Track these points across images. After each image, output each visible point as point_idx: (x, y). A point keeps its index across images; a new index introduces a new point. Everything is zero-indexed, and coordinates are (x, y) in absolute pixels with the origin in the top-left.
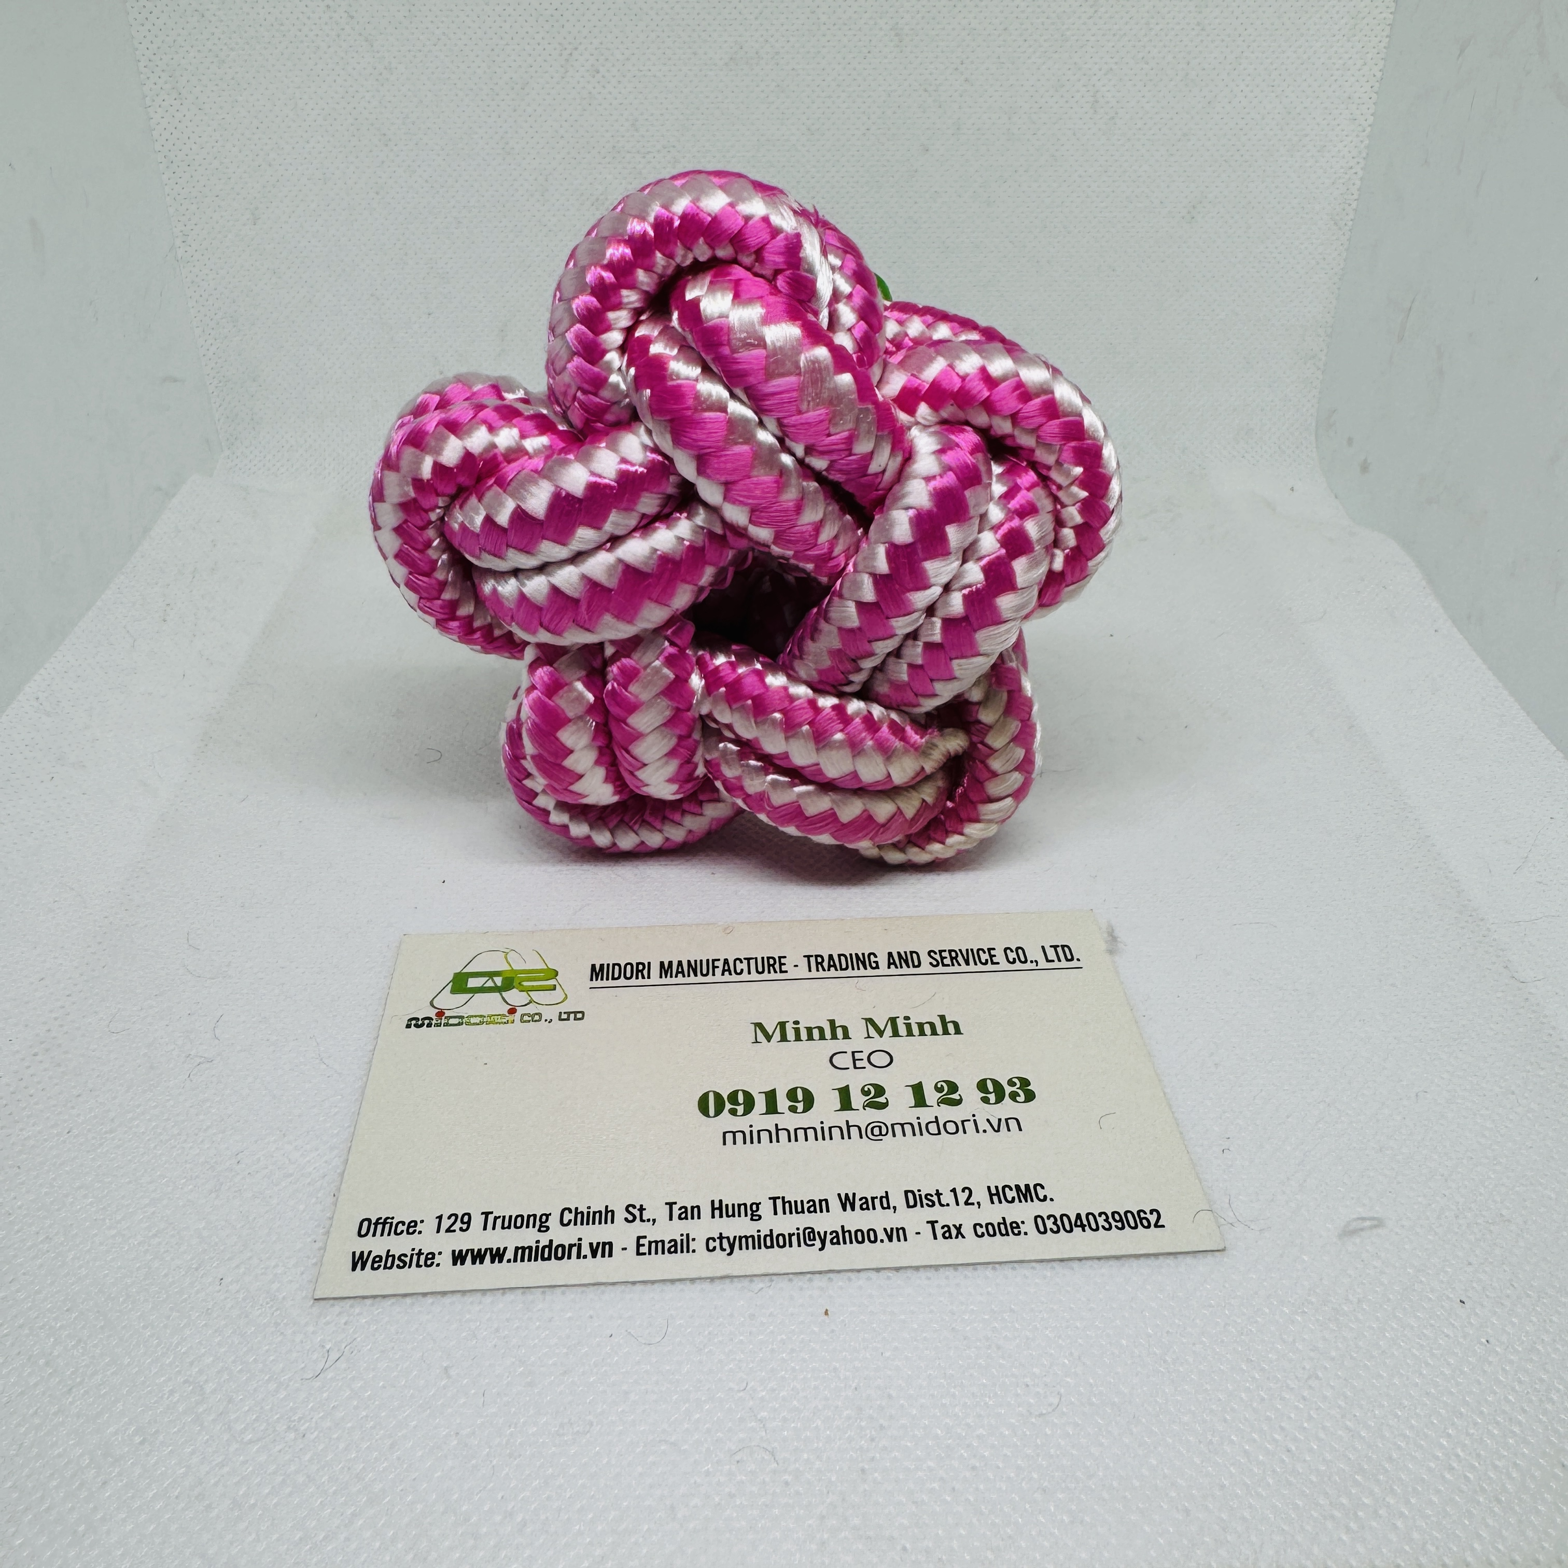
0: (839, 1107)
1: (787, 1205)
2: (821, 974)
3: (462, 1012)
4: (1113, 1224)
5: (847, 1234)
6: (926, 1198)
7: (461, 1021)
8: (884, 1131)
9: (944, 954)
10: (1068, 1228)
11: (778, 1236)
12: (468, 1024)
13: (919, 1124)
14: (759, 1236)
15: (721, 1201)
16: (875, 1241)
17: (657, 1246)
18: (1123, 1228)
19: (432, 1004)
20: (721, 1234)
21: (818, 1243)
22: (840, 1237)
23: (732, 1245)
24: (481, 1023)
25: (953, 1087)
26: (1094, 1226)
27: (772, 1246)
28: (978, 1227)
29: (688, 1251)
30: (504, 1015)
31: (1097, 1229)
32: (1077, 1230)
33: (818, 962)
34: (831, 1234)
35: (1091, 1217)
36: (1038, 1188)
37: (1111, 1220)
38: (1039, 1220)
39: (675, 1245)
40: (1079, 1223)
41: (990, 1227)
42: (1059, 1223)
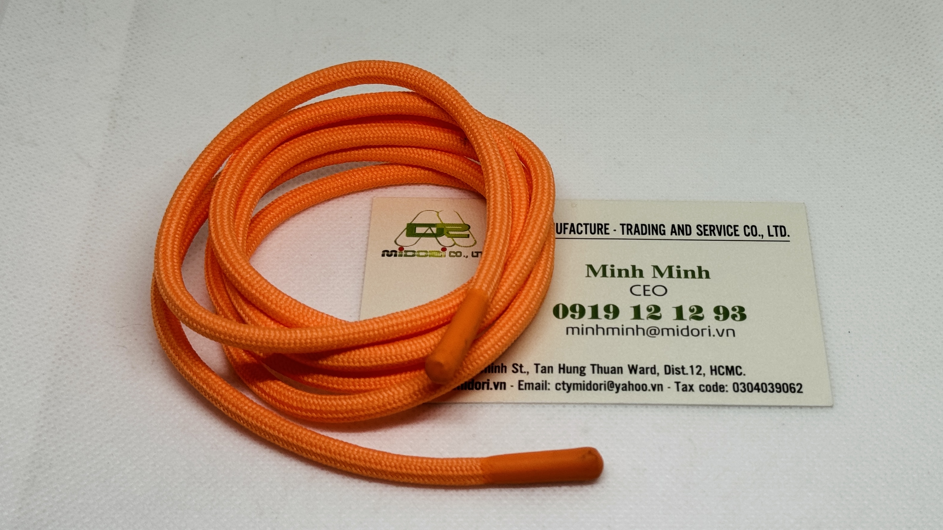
0: (633, 316)
1: (600, 369)
2: (630, 236)
3: (414, 248)
4: (775, 389)
5: (631, 386)
6: (676, 370)
7: (414, 254)
8: (657, 332)
9: (707, 228)
10: (750, 389)
11: (594, 384)
12: (419, 256)
13: (678, 329)
14: (584, 384)
15: (564, 365)
16: (646, 390)
17: (530, 386)
18: (780, 392)
19: (395, 242)
20: (564, 382)
21: (615, 389)
22: (628, 387)
23: (569, 387)
24: (426, 256)
25: (700, 309)
26: (764, 390)
27: (590, 390)
28: (702, 387)
29: (546, 389)
30: (438, 252)
31: (766, 391)
32: (755, 392)
33: (628, 228)
34: (623, 385)
35: (764, 386)
36: (738, 369)
37: (774, 387)
38: (736, 385)
39: (539, 386)
40: (757, 388)
41: (708, 387)
42: (746, 387)
